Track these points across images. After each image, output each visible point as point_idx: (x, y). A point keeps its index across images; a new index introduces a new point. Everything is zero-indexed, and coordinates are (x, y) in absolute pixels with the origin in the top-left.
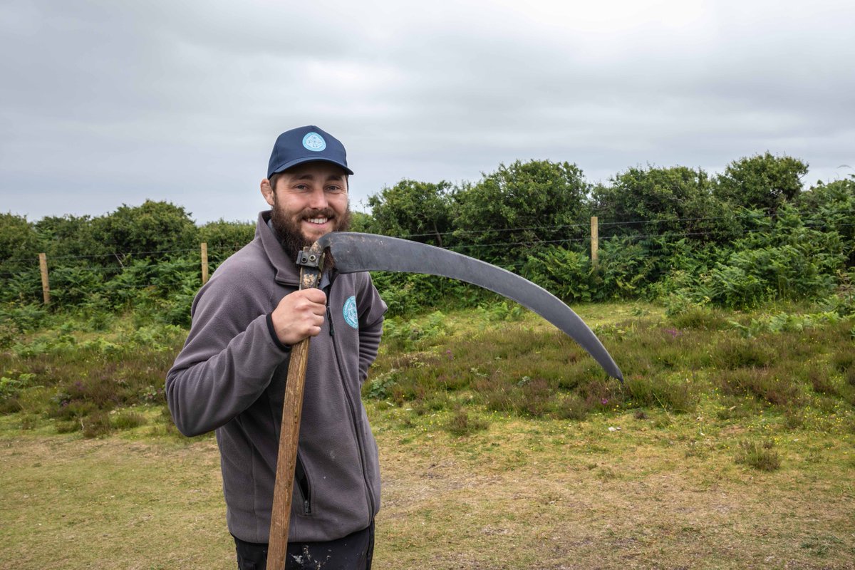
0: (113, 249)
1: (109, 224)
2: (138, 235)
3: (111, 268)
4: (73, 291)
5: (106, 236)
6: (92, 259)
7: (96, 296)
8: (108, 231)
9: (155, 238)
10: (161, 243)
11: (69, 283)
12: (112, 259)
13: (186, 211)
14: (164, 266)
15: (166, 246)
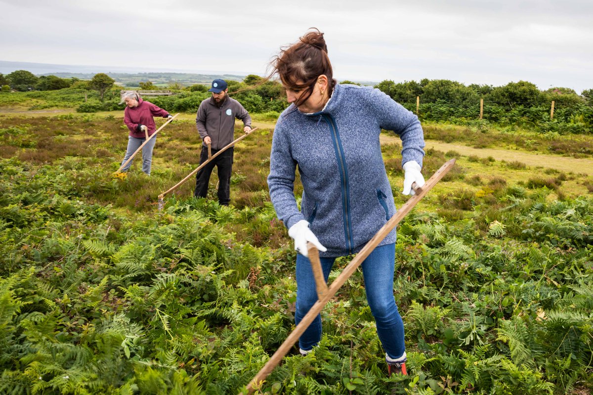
0: (508, 100)
1: (508, 89)
2: (520, 95)
3: (507, 108)
4: (494, 116)
5: (506, 94)
6: (499, 103)
7: (504, 118)
8: (507, 92)
9: (528, 97)
10: (530, 99)
11: (491, 112)
12: (507, 104)
13: (536, 86)
14: (533, 109)
15: (532, 100)
